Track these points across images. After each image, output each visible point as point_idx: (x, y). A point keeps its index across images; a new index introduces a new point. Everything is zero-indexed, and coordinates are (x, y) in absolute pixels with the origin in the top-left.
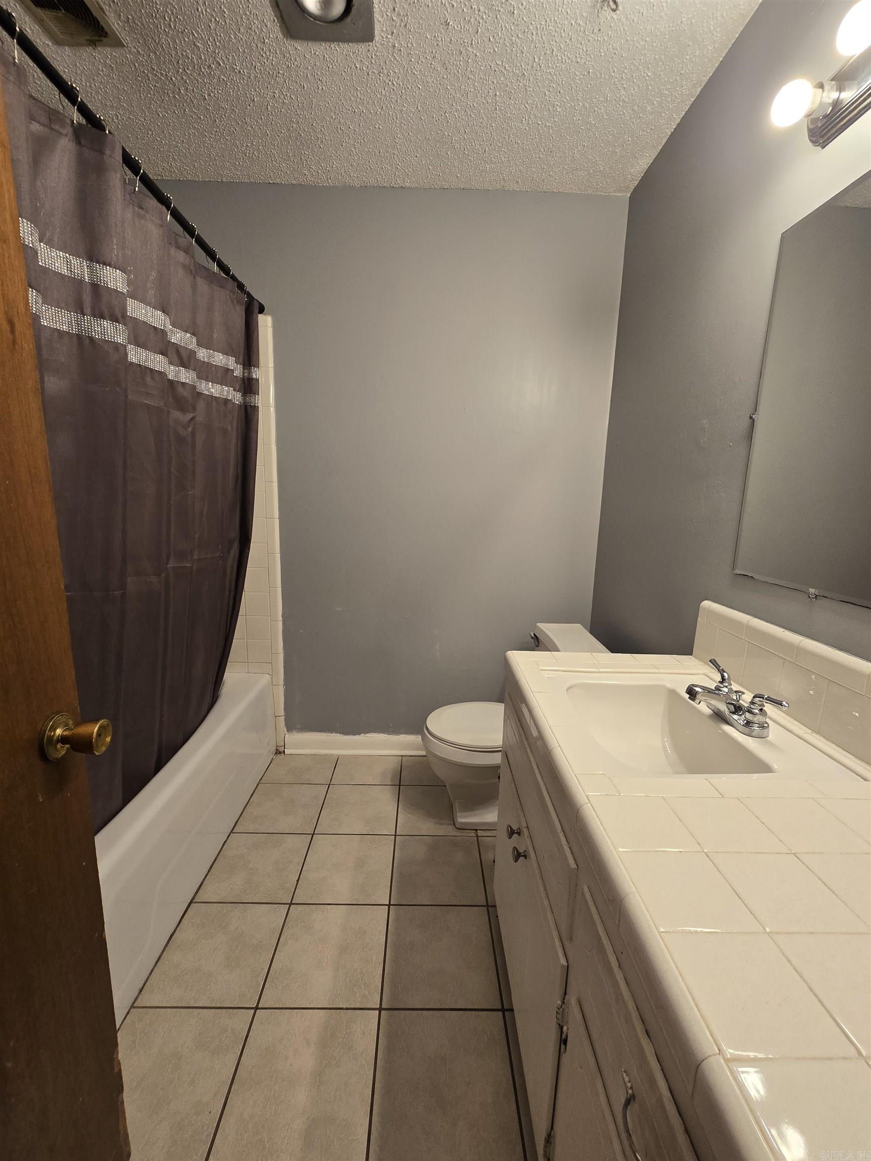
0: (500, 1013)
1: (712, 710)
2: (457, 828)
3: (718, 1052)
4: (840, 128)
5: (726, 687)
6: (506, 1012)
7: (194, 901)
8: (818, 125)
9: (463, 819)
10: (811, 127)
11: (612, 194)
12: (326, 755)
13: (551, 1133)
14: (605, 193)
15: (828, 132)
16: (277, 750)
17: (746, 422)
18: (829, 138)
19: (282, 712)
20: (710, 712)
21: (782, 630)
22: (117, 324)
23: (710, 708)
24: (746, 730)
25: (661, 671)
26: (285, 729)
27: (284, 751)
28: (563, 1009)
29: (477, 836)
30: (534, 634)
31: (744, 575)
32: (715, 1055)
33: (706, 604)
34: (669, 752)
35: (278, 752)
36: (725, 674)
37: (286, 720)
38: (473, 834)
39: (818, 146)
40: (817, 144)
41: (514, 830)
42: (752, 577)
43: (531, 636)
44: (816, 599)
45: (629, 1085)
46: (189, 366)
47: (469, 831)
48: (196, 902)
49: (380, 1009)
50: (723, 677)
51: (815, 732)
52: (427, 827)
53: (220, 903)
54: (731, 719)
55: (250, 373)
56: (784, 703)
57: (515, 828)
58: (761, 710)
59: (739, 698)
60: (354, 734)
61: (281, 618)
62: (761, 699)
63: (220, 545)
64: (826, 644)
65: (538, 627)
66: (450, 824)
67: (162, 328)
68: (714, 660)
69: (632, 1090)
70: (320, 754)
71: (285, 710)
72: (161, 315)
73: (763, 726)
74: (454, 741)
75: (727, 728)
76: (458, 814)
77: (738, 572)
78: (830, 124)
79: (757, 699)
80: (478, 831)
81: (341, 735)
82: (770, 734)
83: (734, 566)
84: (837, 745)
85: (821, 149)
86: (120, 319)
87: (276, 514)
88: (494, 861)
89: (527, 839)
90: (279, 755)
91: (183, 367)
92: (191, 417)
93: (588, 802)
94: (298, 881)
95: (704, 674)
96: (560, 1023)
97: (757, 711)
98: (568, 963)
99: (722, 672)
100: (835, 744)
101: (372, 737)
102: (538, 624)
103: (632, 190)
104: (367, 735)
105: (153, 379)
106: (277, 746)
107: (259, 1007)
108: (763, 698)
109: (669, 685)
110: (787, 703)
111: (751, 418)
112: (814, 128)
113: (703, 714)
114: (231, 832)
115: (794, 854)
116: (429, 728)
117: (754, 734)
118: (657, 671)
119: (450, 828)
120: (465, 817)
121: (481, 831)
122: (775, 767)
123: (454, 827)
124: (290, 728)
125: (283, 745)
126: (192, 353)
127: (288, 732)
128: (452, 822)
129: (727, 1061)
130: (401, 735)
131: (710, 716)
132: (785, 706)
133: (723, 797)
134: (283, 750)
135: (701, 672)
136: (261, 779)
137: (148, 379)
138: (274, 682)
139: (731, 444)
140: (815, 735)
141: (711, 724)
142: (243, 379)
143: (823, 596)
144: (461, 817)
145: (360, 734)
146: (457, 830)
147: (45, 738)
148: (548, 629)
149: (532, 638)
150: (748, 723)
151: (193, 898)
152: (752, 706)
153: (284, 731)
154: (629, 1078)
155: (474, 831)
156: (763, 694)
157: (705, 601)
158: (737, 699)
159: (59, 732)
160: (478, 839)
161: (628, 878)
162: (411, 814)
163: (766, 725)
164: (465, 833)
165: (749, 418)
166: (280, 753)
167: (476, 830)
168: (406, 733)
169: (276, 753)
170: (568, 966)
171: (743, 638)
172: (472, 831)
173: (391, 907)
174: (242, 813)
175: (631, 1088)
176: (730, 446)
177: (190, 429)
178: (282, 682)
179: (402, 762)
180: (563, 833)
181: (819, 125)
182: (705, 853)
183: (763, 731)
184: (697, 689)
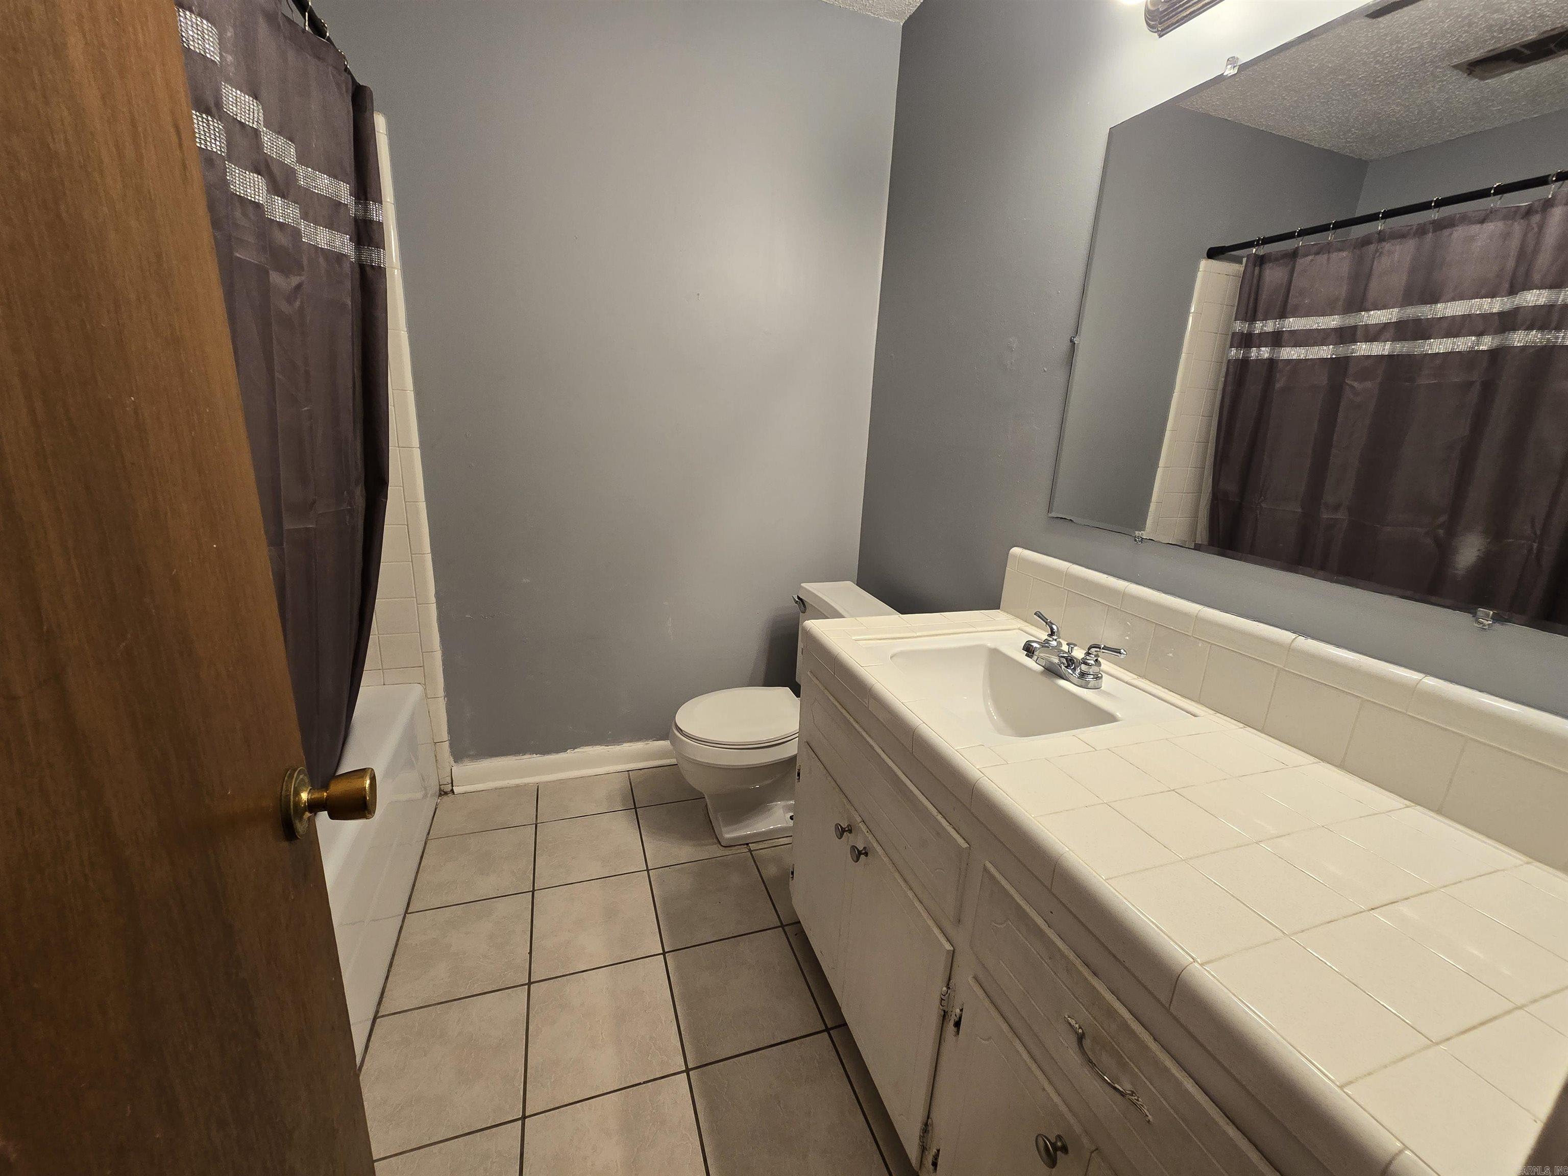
0: (826, 1034)
1: (1043, 666)
2: (724, 847)
3: (1192, 960)
4: (1182, 19)
5: (1056, 640)
6: (831, 1032)
7: (379, 1015)
8: (1159, 9)
9: (730, 834)
10: (1150, 7)
11: (882, 18)
12: (517, 786)
13: (927, 1122)
14: (874, 14)
15: (1168, 19)
16: (440, 790)
17: (1065, 346)
18: (1169, 27)
19: (445, 736)
20: (1040, 668)
21: (1105, 576)
22: (210, 118)
23: (1040, 665)
24: (1083, 683)
25: (980, 629)
26: (452, 759)
27: (452, 791)
28: (949, 994)
29: (750, 851)
30: (799, 598)
31: (1062, 518)
32: (1192, 963)
33: (1016, 551)
34: (995, 718)
35: (442, 793)
36: (1054, 627)
37: (451, 746)
38: (744, 849)
39: (1155, 32)
40: (1154, 30)
41: (845, 828)
42: (1071, 520)
43: (795, 600)
44: (1142, 543)
45: (1077, 1026)
46: (288, 194)
47: (740, 847)
48: (383, 1016)
49: (687, 1071)
50: (1052, 629)
51: (1140, 676)
52: (684, 852)
53: (421, 1007)
54: (1067, 673)
55: (366, 210)
56: (1122, 651)
57: (844, 825)
58: (1097, 660)
59: (1072, 650)
60: (557, 751)
61: (433, 600)
62: (1098, 650)
63: (345, 492)
64: (1150, 588)
65: (803, 587)
66: (716, 844)
67: (254, 126)
68: (1039, 612)
69: (1082, 1029)
70: (508, 785)
71: (450, 731)
72: (251, 102)
73: (1097, 677)
74: (727, 741)
75: (1062, 683)
76: (724, 829)
77: (1053, 514)
78: (1172, 11)
79: (1093, 650)
80: (750, 845)
81: (538, 755)
82: (1103, 685)
83: (1050, 510)
84: (1163, 687)
85: (1158, 37)
86: (214, 110)
87: (415, 441)
88: (793, 873)
89: (867, 834)
90: (445, 798)
91: (278, 196)
92: (297, 283)
93: (983, 775)
94: (530, 953)
95: (1019, 629)
96: (945, 1009)
97: (1092, 662)
98: (953, 947)
99: (1050, 624)
100: (1161, 686)
101: (583, 752)
102: (802, 584)
103: (906, 18)
104: (576, 750)
105: (245, 214)
106: (440, 785)
107: (526, 1115)
108: (1100, 648)
109: (990, 645)
110: (1125, 651)
111: (1071, 341)
112: (1154, 11)
113: (1034, 671)
114: (406, 912)
115: (1173, 790)
116: (681, 728)
117: (1089, 686)
118: (974, 629)
119: (715, 847)
120: (732, 831)
121: (753, 845)
122: (1119, 714)
123: (719, 846)
124: (458, 755)
125: (450, 782)
126: (290, 173)
127: (455, 762)
128: (715, 840)
129: (1201, 965)
130: (625, 745)
131: (1042, 673)
132: (1124, 654)
133: (1096, 750)
134: (449, 790)
135: (1014, 627)
136: (429, 833)
137: (238, 214)
138: (428, 692)
139: (1046, 369)
140: (1141, 679)
141: (1046, 681)
142: (356, 220)
143: (1149, 539)
144: (728, 832)
145: (565, 750)
146: (724, 848)
147: (292, 807)
148: (817, 590)
149: (796, 602)
150: (1083, 675)
151: (377, 1012)
152: (1088, 657)
153: (449, 763)
154: (1075, 1021)
155: (746, 846)
156: (1099, 644)
157: (1013, 549)
158: (1069, 651)
159: (304, 796)
160: (752, 854)
161: (1057, 840)
162: (660, 840)
163: (1100, 675)
164: (734, 850)
165: (1069, 341)
166: (446, 793)
167: (747, 844)
168: (630, 741)
169: (440, 795)
170: (954, 951)
171: (1062, 587)
172: (742, 846)
173: (667, 955)
174: (414, 885)
175: (1080, 1028)
176: (1045, 371)
177: (298, 304)
178: (441, 692)
179: (630, 779)
180: (940, 815)
181: (1161, 10)
182: (1106, 803)
183: (1098, 683)
184: (1035, 645)
